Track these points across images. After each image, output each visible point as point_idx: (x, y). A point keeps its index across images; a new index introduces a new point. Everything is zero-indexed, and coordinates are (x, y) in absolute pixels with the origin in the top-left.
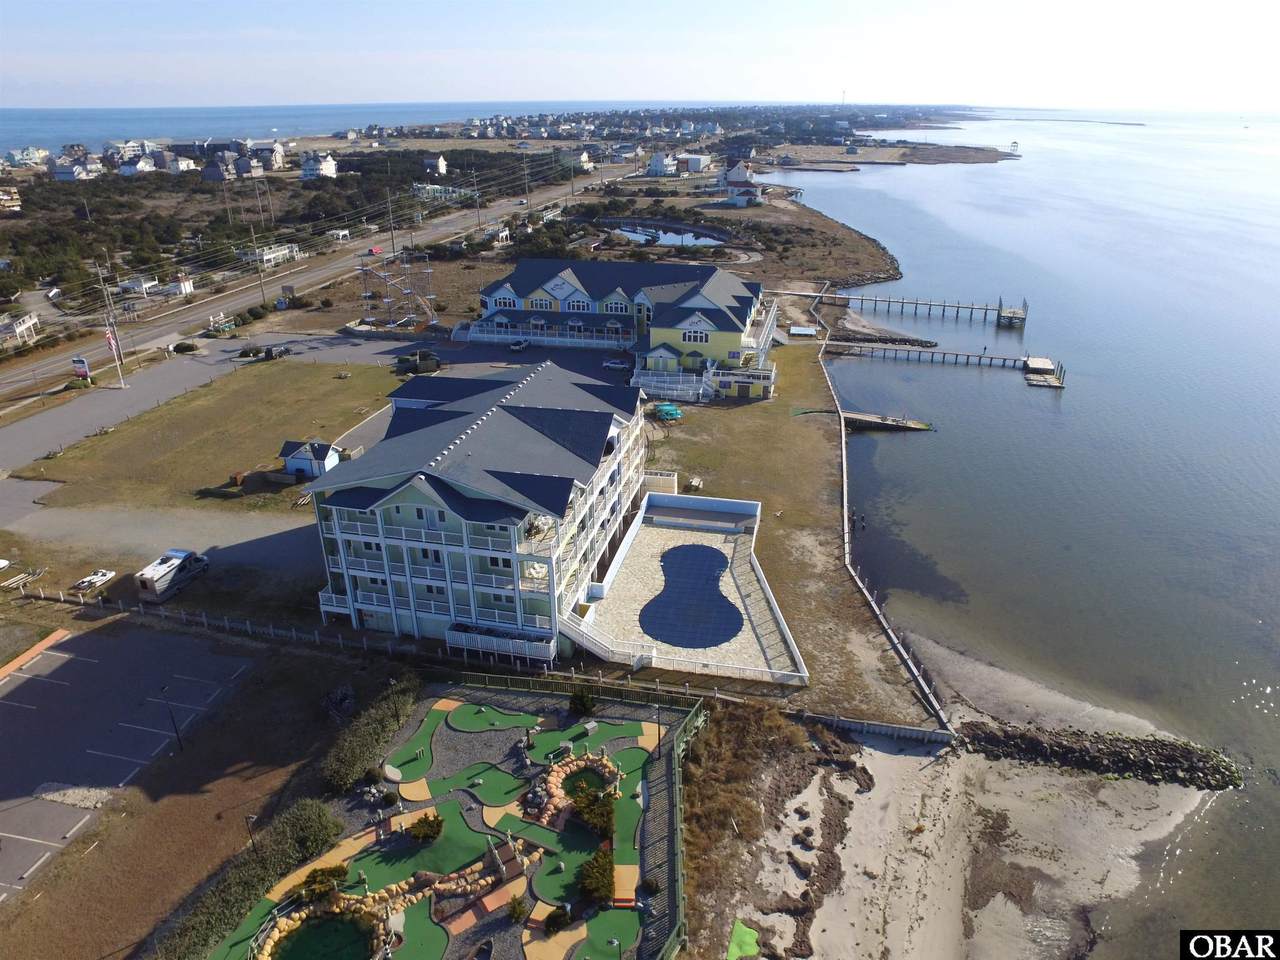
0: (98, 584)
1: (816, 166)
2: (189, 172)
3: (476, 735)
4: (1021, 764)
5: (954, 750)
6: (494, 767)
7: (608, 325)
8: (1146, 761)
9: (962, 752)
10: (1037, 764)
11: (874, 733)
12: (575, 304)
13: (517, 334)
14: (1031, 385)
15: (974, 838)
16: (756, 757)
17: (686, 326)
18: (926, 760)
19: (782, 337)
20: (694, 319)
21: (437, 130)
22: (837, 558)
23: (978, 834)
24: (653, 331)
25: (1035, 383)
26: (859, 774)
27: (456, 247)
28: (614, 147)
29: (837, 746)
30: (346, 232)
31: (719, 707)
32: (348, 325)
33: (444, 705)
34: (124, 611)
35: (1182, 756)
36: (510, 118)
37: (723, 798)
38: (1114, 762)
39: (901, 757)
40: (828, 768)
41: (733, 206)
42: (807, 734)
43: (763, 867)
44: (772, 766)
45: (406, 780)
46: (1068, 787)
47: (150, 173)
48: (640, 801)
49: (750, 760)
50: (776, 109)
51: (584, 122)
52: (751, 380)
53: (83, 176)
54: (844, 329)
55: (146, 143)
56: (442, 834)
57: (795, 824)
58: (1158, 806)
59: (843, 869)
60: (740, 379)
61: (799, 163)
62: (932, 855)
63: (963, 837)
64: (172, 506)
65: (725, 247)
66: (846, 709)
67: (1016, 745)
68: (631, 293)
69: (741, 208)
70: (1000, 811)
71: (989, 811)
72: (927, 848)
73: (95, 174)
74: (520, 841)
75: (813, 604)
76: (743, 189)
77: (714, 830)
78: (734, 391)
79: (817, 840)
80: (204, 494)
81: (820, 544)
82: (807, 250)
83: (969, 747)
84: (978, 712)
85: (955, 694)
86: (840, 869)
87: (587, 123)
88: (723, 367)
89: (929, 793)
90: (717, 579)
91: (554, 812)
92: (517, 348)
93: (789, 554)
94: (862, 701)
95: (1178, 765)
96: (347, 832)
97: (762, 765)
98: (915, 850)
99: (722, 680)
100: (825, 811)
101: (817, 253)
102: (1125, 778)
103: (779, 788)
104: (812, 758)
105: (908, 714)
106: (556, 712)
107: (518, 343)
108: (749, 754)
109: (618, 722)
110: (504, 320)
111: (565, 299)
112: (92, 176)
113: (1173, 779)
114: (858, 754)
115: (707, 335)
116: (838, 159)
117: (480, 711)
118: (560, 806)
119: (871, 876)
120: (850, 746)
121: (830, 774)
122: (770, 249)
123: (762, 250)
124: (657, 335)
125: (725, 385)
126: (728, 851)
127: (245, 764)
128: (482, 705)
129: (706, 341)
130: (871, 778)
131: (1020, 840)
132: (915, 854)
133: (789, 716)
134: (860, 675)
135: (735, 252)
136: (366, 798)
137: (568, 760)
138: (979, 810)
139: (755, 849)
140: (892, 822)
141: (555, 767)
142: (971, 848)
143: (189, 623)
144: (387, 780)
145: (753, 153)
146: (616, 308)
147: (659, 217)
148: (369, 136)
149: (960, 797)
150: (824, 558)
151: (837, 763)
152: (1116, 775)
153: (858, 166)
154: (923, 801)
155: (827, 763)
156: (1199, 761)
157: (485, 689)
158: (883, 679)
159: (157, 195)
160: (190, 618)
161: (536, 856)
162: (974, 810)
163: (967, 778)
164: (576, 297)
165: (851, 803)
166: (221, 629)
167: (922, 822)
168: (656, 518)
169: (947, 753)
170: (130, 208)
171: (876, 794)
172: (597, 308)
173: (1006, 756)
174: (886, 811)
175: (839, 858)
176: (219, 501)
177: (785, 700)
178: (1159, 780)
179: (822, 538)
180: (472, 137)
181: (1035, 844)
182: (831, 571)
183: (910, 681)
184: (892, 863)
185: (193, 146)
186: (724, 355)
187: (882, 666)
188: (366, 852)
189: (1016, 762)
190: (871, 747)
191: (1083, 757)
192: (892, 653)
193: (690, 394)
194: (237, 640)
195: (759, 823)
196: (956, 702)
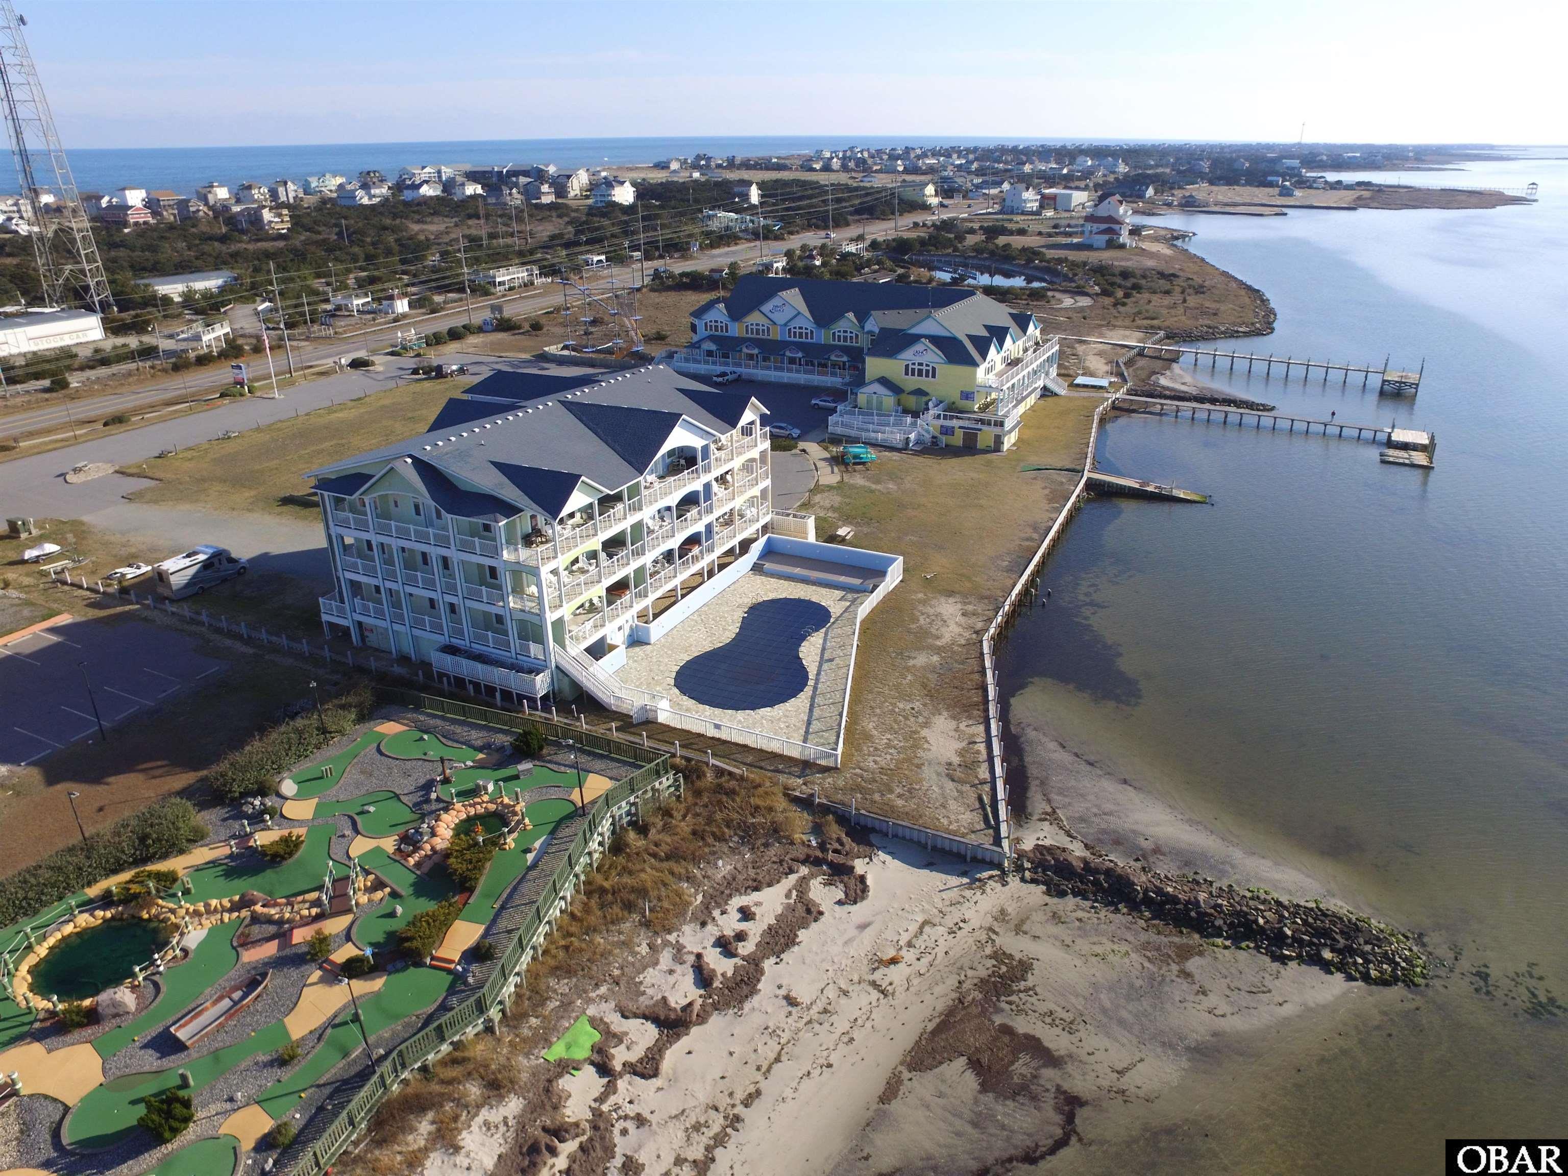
0: (129, 576)
1: (1228, 209)
2: (475, 197)
3: (401, 763)
4: (1093, 907)
5: (1004, 873)
6: (397, 796)
7: (833, 358)
8: (1280, 930)
9: (1014, 881)
10: (1117, 911)
11: (904, 838)
12: (798, 331)
13: (727, 364)
14: (1383, 462)
15: (967, 985)
16: (720, 838)
17: (908, 355)
18: (954, 881)
19: (1061, 389)
20: (918, 347)
21: (774, 160)
22: (977, 632)
23: (976, 981)
24: (868, 360)
25: (1391, 459)
26: (852, 883)
27: (716, 276)
28: (975, 181)
29: (842, 844)
30: (603, 257)
31: (710, 776)
32: (546, 349)
33: (390, 728)
34: (137, 603)
35: (1342, 932)
36: (868, 150)
37: (648, 875)
38: (1231, 926)
39: (925, 872)
40: (814, 869)
41: (1088, 247)
42: (811, 825)
43: (656, 963)
44: (740, 853)
45: (297, 798)
46: (1146, 946)
47: (431, 198)
48: (530, 857)
49: (710, 840)
50: (1212, 147)
51: (955, 156)
52: (979, 426)
53: (365, 201)
54: (1156, 384)
55: (444, 169)
56: (296, 856)
57: (729, 923)
58: (1269, 991)
59: (759, 986)
60: (966, 424)
61: (1207, 205)
62: (893, 994)
63: (952, 981)
64: (249, 510)
65: (1049, 290)
66: (873, 802)
67: (1097, 883)
68: (862, 318)
69: (1098, 249)
70: (1025, 959)
71: (1011, 957)
72: (891, 984)
73: (378, 200)
74: (371, 877)
75: (909, 677)
76: (1104, 226)
77: (616, 909)
78: (958, 439)
79: (746, 948)
80: (288, 501)
81: (963, 615)
82: (1155, 298)
83: (1027, 874)
84: (1070, 835)
85: (1049, 810)
86: (756, 985)
87: (959, 157)
88: (953, 410)
89: (937, 920)
90: (803, 638)
91: (429, 853)
92: (720, 379)
93: (915, 620)
94: (900, 796)
95: (1328, 942)
96: (207, 841)
97: (726, 850)
98: (874, 984)
99: (734, 747)
100: (779, 918)
101: (1167, 301)
102: (1241, 948)
103: (734, 879)
104: (801, 852)
105: (957, 821)
106: (501, 749)
107: (724, 374)
108: (714, 834)
109: (563, 769)
110: (713, 347)
111: (786, 325)
112: (375, 201)
113: (1316, 960)
114: (867, 860)
115: (934, 369)
116: (1264, 202)
117: (422, 739)
118: (438, 847)
119: (791, 1001)
120: (862, 848)
121: (813, 876)
122: (1105, 293)
123: (1097, 294)
124: (875, 366)
125: (947, 431)
126: (622, 937)
127: (159, 763)
128: (426, 732)
129: (934, 376)
130: (865, 889)
131: (1034, 1000)
132: (870, 989)
133: (796, 801)
134: (919, 766)
135: (1058, 295)
136: (245, 808)
137: (479, 800)
138: (995, 952)
139: (659, 941)
140: (865, 943)
141: (458, 806)
142: (955, 995)
143: (192, 621)
144: (279, 795)
145: (1150, 192)
146: (845, 338)
147: (985, 255)
148: (695, 166)
149: (977, 933)
150: (958, 630)
151: (831, 865)
152: (1228, 943)
153: (1285, 210)
154: (921, 928)
155: (816, 862)
156: (1366, 943)
157: (443, 718)
158: (947, 775)
159: (429, 219)
160: (194, 616)
161: (379, 895)
162: (988, 950)
163: (1003, 912)
164: (796, 323)
165: (821, 913)
166: (218, 631)
167: (904, 953)
168: (768, 566)
169: (991, 877)
170: (393, 231)
171: (860, 911)
172: (823, 337)
173: (1075, 895)
174: (861, 932)
175: (762, 973)
176: (297, 508)
177: (800, 781)
178: (1290, 958)
179: (970, 608)
180: (814, 170)
181: (1053, 1007)
182: (960, 646)
183: (985, 783)
184: (831, 993)
185: (491, 172)
186: (955, 396)
187: (956, 760)
188: (213, 863)
189: (1088, 904)
190: (889, 853)
191: (1188, 911)
192: (982, 747)
193: (897, 437)
194: (228, 642)
195: (683, 913)
196: (1045, 820)
